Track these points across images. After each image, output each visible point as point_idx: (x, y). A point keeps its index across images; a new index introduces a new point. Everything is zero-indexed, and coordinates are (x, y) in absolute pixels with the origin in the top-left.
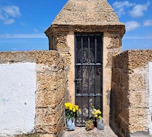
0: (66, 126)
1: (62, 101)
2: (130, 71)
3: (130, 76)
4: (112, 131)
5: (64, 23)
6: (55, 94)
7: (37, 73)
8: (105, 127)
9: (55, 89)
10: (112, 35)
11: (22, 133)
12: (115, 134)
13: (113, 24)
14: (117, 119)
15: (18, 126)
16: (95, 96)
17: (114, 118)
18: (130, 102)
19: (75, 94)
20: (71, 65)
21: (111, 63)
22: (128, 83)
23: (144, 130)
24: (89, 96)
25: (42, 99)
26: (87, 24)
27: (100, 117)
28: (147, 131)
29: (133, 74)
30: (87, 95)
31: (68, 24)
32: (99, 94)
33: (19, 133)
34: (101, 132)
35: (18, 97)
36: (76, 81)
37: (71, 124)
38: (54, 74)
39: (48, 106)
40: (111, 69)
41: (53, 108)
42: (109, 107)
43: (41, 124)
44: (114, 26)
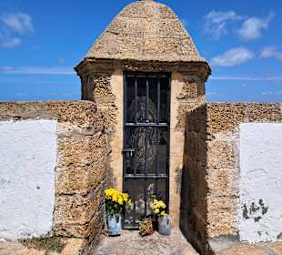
0: (106, 229)
1: (100, 186)
2: (209, 137)
3: (210, 144)
4: (183, 237)
5: (107, 56)
6: (87, 173)
7: (59, 137)
8: (172, 231)
9: (88, 165)
10: (186, 77)
11: (31, 237)
12: (188, 241)
13: (185, 60)
14: (191, 217)
15: (24, 225)
16: (157, 179)
17: (186, 215)
18: (209, 186)
19: (124, 175)
20: (117, 126)
21: (183, 123)
22: (206, 155)
23: (231, 232)
24: (146, 179)
25: (65, 180)
26: (144, 58)
27: (163, 213)
28: (235, 234)
29: (214, 141)
30: (143, 176)
31: (112, 57)
32: (162, 176)
33: (26, 237)
34: (165, 238)
35: (27, 177)
36: (124, 153)
37: (114, 224)
38: (87, 140)
39: (76, 191)
40: (183, 133)
41: (84, 196)
42: (179, 197)
43: (64, 223)
44: (187, 62)
